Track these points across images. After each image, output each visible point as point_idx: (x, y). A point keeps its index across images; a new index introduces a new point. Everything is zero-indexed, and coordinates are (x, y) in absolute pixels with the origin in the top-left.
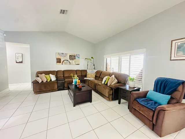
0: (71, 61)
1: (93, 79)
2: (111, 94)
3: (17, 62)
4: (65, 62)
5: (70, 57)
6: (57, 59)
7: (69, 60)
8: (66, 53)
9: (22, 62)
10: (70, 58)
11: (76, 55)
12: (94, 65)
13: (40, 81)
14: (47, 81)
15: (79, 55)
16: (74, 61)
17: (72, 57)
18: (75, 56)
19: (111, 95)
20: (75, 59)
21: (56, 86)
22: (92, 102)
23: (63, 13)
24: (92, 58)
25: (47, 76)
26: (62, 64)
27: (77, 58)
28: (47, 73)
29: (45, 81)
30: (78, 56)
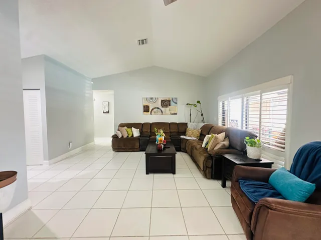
0: (163, 109)
1: (195, 139)
2: (210, 166)
3: (104, 113)
4: (155, 110)
5: (162, 103)
6: (144, 106)
7: (160, 107)
8: (157, 97)
9: (108, 112)
10: (162, 105)
11: (171, 99)
12: (202, 115)
13: (120, 136)
14: (128, 136)
15: (176, 98)
16: (168, 109)
17: (166, 103)
18: (170, 101)
19: (208, 167)
20: (170, 105)
21: (137, 145)
22: (175, 174)
23: (143, 43)
24: (198, 102)
25: (129, 130)
26: (151, 114)
27: (174, 103)
28: (130, 126)
29: (125, 136)
30: (175, 101)
